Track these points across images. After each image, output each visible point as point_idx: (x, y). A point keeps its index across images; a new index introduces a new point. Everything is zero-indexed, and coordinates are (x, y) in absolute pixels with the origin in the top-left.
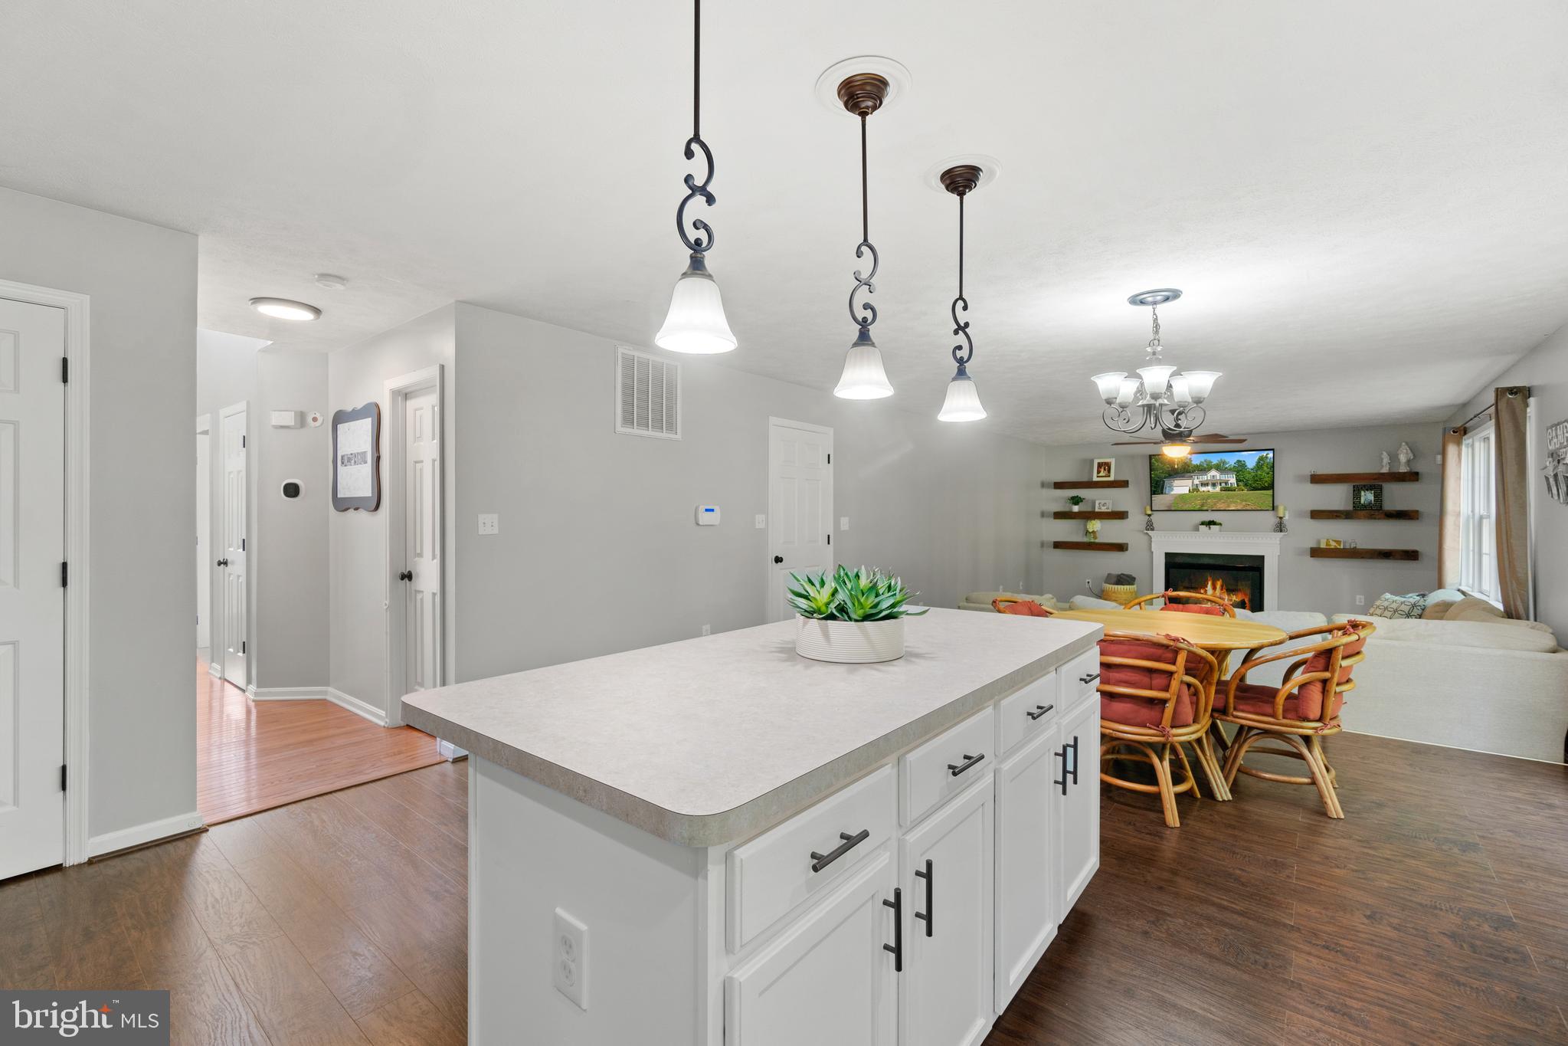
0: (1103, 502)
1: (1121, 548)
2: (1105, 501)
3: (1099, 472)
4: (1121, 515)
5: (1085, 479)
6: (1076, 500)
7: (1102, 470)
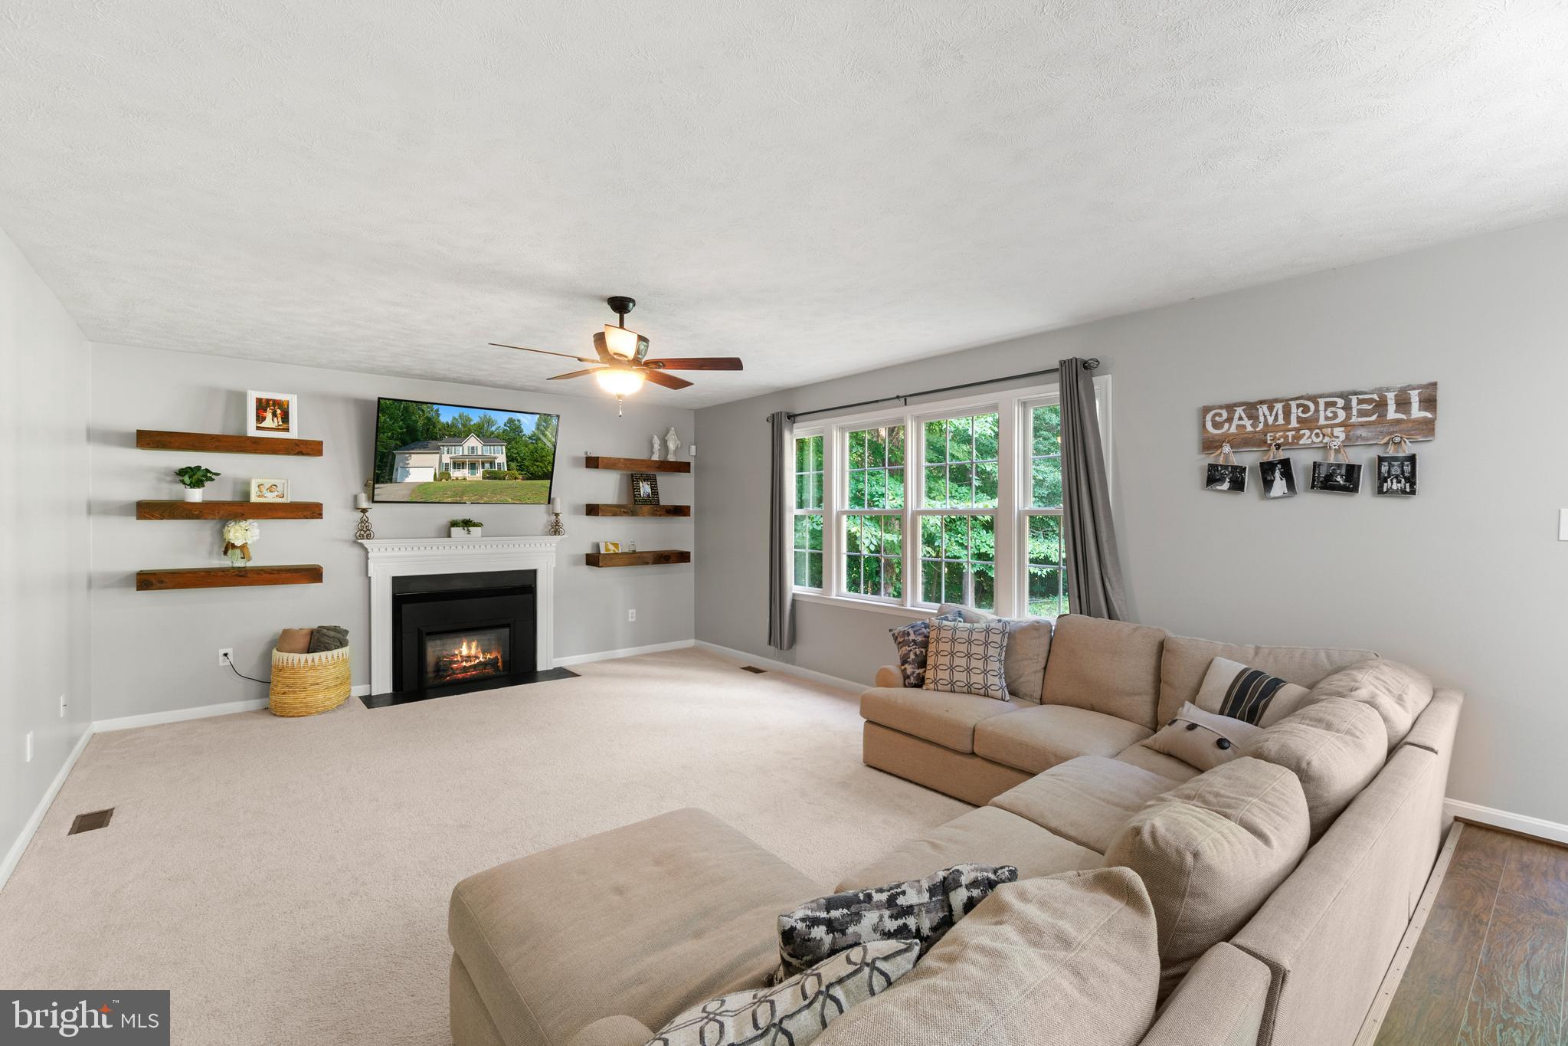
0: (268, 483)
1: (313, 574)
2: (274, 481)
3: (260, 418)
4: (312, 511)
5: (231, 431)
6: (196, 477)
7: (269, 415)
